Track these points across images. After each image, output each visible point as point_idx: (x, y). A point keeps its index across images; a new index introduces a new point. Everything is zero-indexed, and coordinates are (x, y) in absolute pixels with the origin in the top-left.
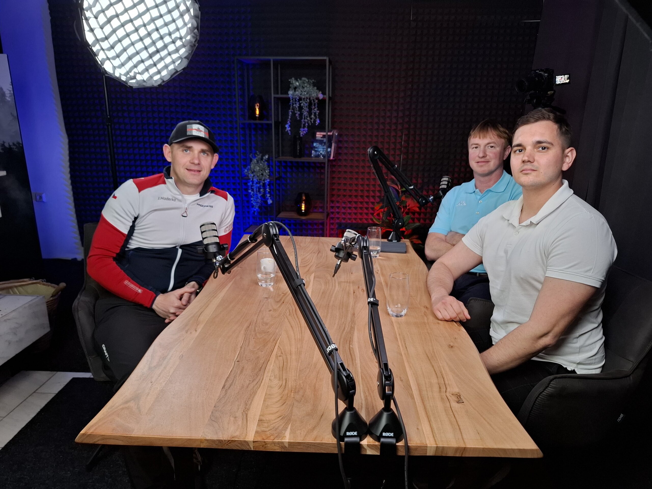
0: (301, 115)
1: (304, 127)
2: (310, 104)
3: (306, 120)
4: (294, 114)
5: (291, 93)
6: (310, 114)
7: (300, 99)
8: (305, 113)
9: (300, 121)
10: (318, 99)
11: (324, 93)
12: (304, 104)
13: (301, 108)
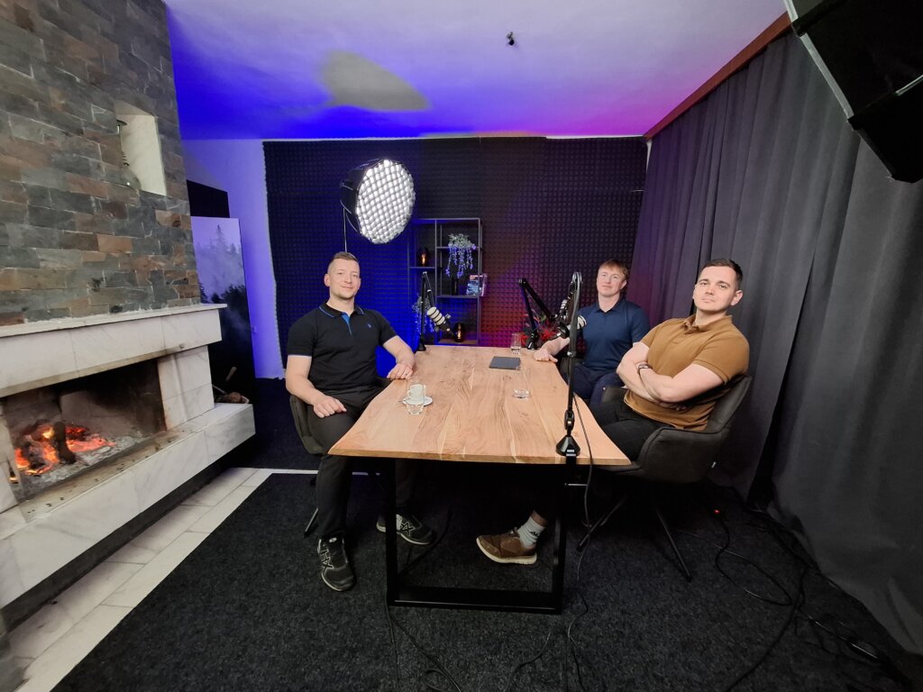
1: (461, 271)
2: (466, 253)
3: (462, 265)
4: (453, 261)
5: (450, 245)
6: (466, 261)
7: (458, 250)
8: (462, 260)
9: (457, 266)
10: (472, 249)
11: (477, 245)
12: (461, 253)
13: (458, 256)
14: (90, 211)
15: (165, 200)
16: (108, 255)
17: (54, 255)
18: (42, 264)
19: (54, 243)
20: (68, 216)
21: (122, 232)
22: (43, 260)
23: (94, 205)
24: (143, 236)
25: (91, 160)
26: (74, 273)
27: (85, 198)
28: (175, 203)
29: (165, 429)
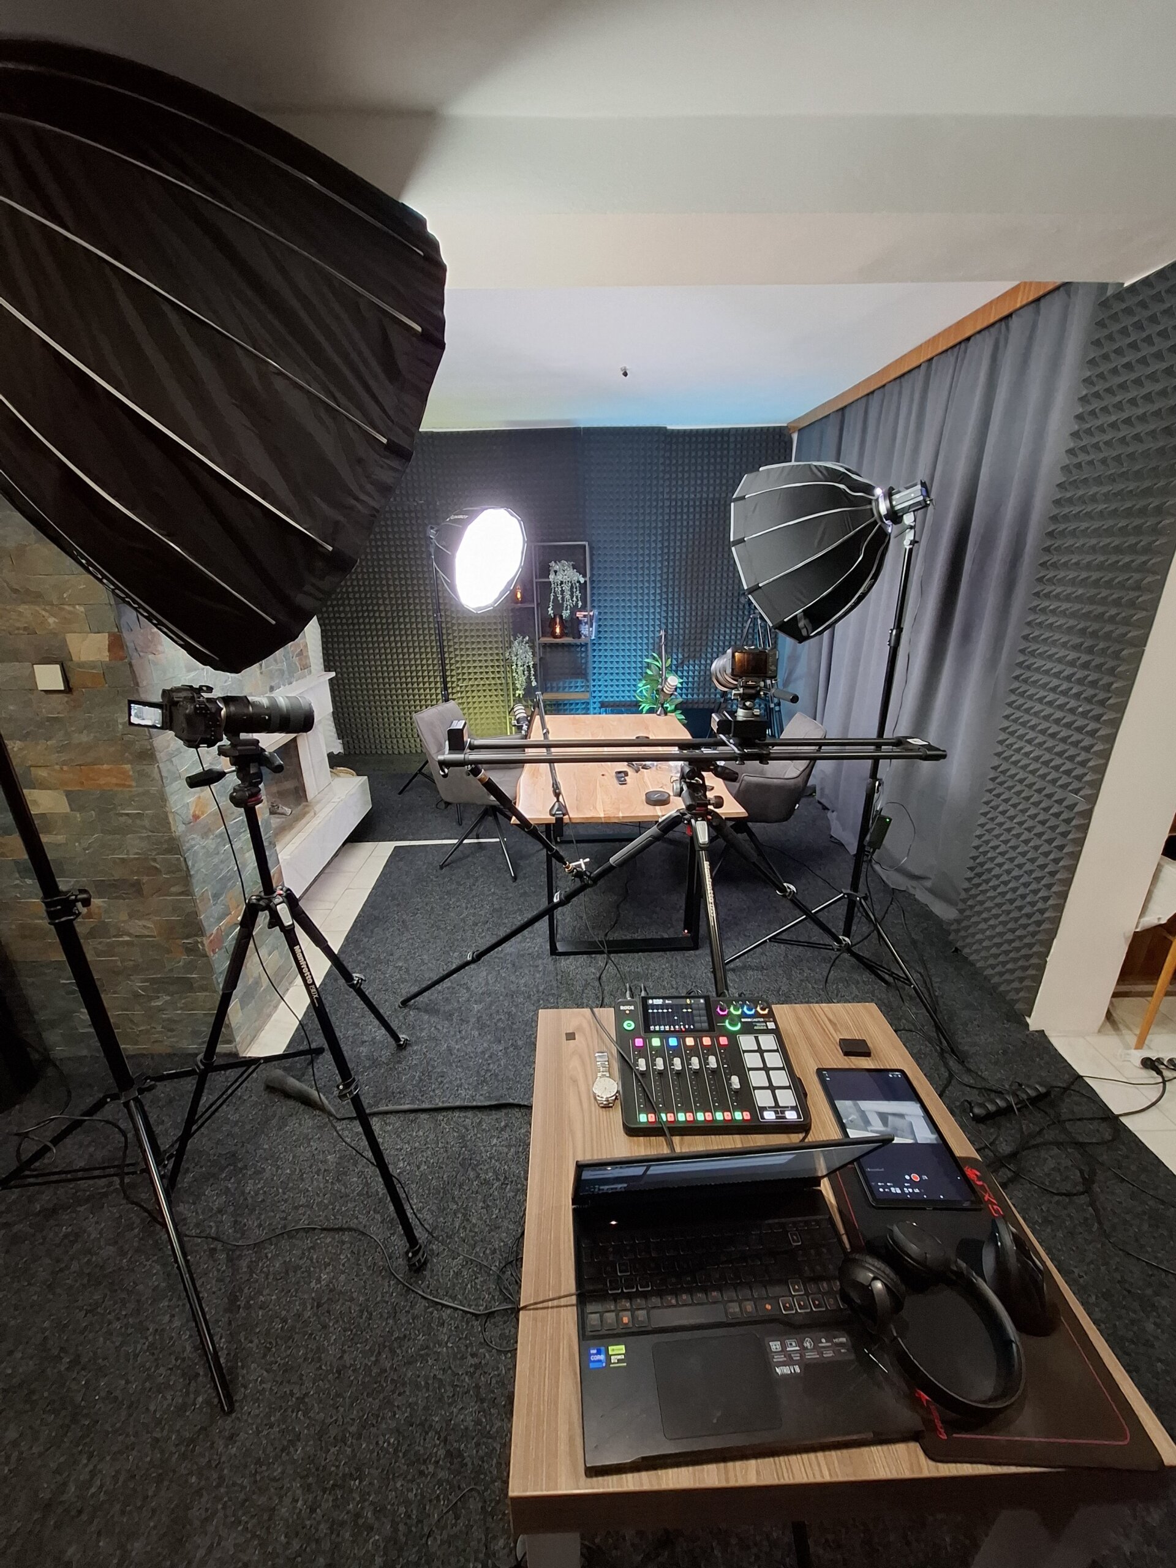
0: (563, 598)
1: (566, 610)
2: (572, 587)
3: (569, 603)
4: (556, 597)
5: (552, 577)
6: (572, 597)
7: (562, 583)
8: (568, 597)
9: (562, 604)
10: (579, 582)
11: (584, 576)
12: (566, 587)
13: (563, 591)
29: (307, 801)
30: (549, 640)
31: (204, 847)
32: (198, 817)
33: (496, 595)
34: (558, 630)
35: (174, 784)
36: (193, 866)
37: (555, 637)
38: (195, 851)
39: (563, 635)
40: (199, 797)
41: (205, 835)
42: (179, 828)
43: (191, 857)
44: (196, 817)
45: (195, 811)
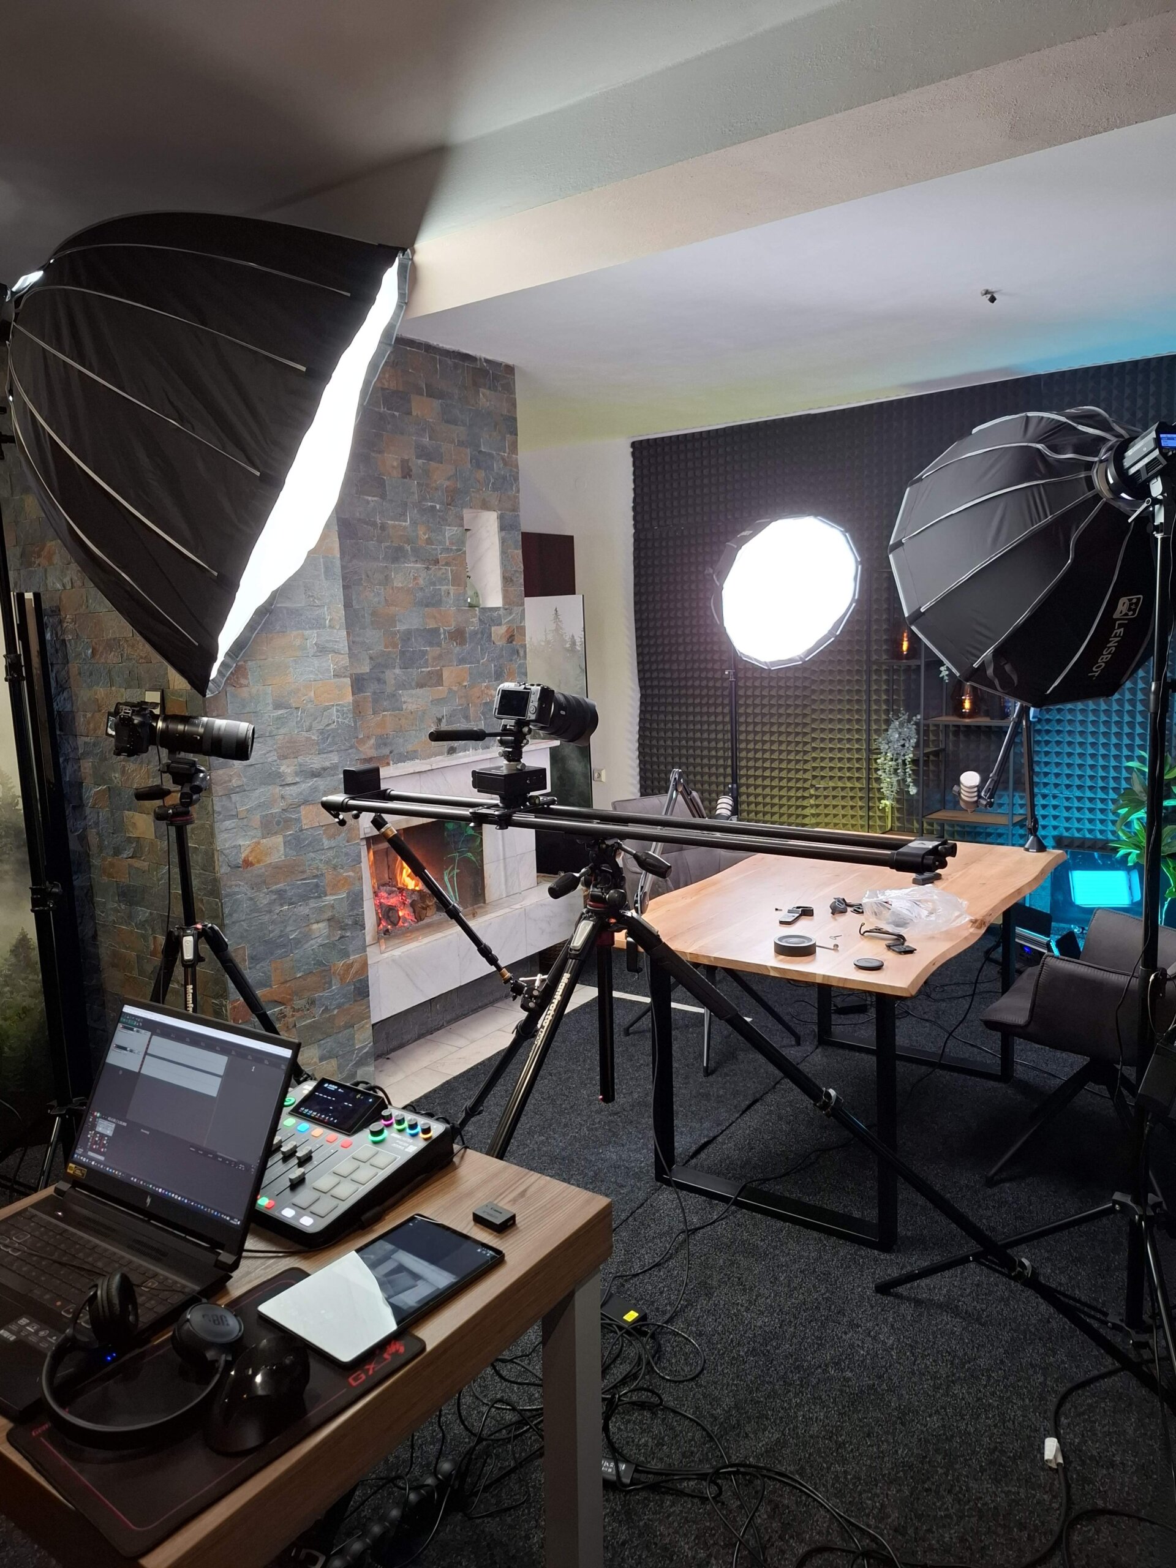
14: (439, 645)
15: (501, 612)
16: (450, 690)
17: (412, 696)
18: (404, 707)
19: (413, 684)
20: (424, 653)
21: (462, 661)
22: (405, 702)
23: (442, 636)
24: (478, 662)
25: (444, 588)
26: (424, 712)
27: (435, 632)
28: (511, 614)
29: (484, 902)
30: (953, 720)
31: (251, 899)
32: (252, 864)
33: (810, 643)
34: (967, 705)
35: (227, 823)
36: (231, 915)
37: (963, 715)
38: (236, 900)
39: (973, 713)
40: (259, 843)
41: (255, 886)
42: (222, 870)
43: (229, 904)
44: (247, 863)
45: (248, 856)
